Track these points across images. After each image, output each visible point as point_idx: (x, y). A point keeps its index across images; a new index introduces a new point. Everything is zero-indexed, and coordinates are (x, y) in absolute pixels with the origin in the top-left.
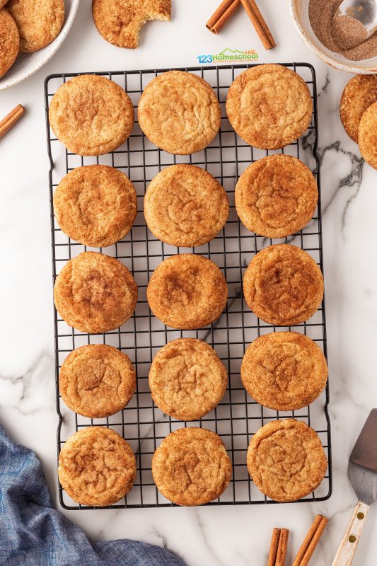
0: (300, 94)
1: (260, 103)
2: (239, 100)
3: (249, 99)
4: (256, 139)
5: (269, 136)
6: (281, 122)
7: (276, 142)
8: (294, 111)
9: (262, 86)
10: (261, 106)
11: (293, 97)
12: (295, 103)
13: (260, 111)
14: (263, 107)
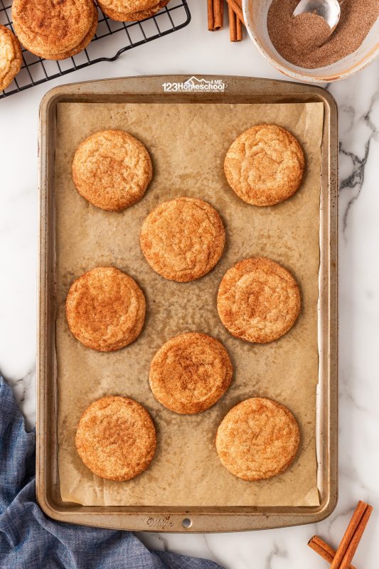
0: (287, 313)
1: (252, 293)
2: (242, 276)
3: (248, 283)
4: (226, 314)
5: (237, 322)
6: (254, 321)
7: (238, 331)
8: (271, 322)
9: (265, 283)
10: (252, 295)
11: (280, 311)
12: (278, 317)
13: (248, 298)
14: (252, 298)
